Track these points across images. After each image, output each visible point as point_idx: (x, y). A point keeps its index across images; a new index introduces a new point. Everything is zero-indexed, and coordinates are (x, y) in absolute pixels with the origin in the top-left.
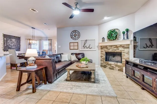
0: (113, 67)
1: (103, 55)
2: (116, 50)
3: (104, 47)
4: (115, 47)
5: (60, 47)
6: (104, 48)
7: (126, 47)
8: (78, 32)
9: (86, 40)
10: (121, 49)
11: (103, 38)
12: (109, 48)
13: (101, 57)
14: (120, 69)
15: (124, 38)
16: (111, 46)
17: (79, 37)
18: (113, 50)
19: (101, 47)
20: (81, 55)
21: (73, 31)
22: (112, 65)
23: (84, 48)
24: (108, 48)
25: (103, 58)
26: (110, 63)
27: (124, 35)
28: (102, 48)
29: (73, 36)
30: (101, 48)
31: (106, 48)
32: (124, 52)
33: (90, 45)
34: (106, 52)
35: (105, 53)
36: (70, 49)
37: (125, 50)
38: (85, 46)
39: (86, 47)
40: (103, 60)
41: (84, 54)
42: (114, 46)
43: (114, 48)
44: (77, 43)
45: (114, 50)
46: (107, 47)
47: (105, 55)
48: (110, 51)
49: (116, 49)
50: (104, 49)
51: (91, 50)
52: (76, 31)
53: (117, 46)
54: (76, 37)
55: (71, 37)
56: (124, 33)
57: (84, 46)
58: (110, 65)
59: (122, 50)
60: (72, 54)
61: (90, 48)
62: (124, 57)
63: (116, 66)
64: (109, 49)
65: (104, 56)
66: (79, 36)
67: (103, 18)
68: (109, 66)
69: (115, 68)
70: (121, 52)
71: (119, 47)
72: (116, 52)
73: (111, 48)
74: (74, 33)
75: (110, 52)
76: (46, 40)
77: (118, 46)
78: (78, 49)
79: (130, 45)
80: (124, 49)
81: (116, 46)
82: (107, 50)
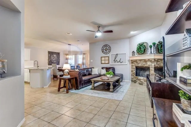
0: (142, 82)
1: (133, 70)
2: (144, 64)
3: (134, 61)
4: (144, 61)
5: (92, 61)
8: (109, 46)
9: (117, 54)
11: (133, 52)
12: (139, 62)
13: (132, 71)
15: (151, 52)
16: (141, 60)
17: (110, 52)
18: (142, 64)
20: (111, 69)
21: (104, 45)
22: (141, 80)
23: (115, 62)
26: (139, 78)
27: (151, 49)
28: (133, 62)
29: (104, 51)
31: (135, 62)
32: (152, 67)
33: (121, 59)
34: (136, 67)
36: (101, 63)
38: (116, 60)
39: (116, 62)
40: (133, 74)
41: (114, 68)
42: (143, 60)
43: (143, 62)
44: (108, 57)
46: (137, 61)
47: (135, 69)
48: (140, 65)
51: (122, 64)
52: (107, 46)
53: (146, 60)
54: (107, 51)
55: (102, 52)
56: (151, 47)
57: (114, 60)
58: (140, 80)
59: (150, 64)
60: (102, 68)
61: (121, 62)
63: (145, 81)
66: (110, 50)
67: (129, 33)
68: (138, 81)
69: (144, 83)
70: (149, 66)
71: (148, 61)
72: (144, 66)
73: (141, 62)
74: (105, 48)
76: (81, 54)
78: (109, 63)
80: (152, 64)
82: (137, 64)
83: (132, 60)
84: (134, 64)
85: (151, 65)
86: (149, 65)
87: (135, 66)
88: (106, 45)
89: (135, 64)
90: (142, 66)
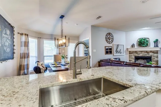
2: (147, 55)
3: (133, 52)
4: (145, 52)
5: (95, 51)
6: (133, 53)
7: (156, 53)
8: (112, 36)
9: (118, 45)
10: (151, 54)
11: (133, 44)
15: (155, 46)
16: (142, 51)
19: (130, 52)
23: (117, 53)
30: (129, 53)
31: (135, 53)
32: (154, 57)
33: (120, 50)
37: (155, 54)
43: (144, 53)
45: (145, 54)
46: (137, 52)
47: (134, 59)
51: (121, 55)
54: (110, 41)
55: (106, 40)
56: (155, 42)
57: (116, 51)
61: (121, 52)
64: (140, 54)
66: (113, 40)
71: (150, 52)
72: (146, 56)
73: (142, 53)
74: (109, 36)
75: (140, 56)
79: (159, 51)
81: (147, 52)
82: (137, 54)
83: (129, 51)
84: (132, 55)
85: (154, 55)
86: (151, 55)
87: (134, 56)
88: (109, 34)
89: (135, 54)
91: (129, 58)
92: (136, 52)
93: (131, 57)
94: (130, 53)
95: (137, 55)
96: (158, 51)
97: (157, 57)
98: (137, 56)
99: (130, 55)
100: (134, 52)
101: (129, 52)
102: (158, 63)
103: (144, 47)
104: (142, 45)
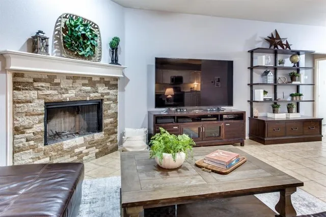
0: (81, 152)
3: (35, 81)
4: (87, 82)
6: (36, 84)
7: (113, 85)
14: (100, 152)
15: (113, 61)
16: (74, 78)
18: (82, 94)
19: (19, 79)
22: (76, 150)
24: (58, 84)
25: (29, 133)
26: (68, 143)
27: (113, 53)
28: (23, 82)
30: (14, 83)
31: (48, 85)
32: (108, 99)
35: (44, 109)
37: (111, 92)
40: (32, 143)
42: (84, 77)
43: (84, 85)
46: (56, 81)
48: (70, 95)
49: (88, 88)
50: (38, 89)
53: (93, 79)
59: (106, 91)
62: (109, 111)
63: (91, 144)
64: (66, 90)
65: (40, 122)
70: (101, 98)
71: (99, 82)
72: (88, 99)
73: (76, 85)
75: (68, 100)
77: (95, 81)
79: (119, 81)
80: (109, 91)
81: (91, 81)
82: (56, 92)
83: (17, 74)
84: (33, 94)
85: (108, 94)
86: (102, 95)
87: (42, 102)
89: (47, 92)
90: (79, 98)
91: (16, 114)
92: (51, 79)
93: (26, 108)
94: (16, 86)
95: (55, 95)
96: (116, 79)
97: (115, 101)
98: (56, 98)
99: (21, 95)
100: (45, 81)
101: (10, 77)
102: (116, 122)
103: (83, 57)
104: (78, 47)
